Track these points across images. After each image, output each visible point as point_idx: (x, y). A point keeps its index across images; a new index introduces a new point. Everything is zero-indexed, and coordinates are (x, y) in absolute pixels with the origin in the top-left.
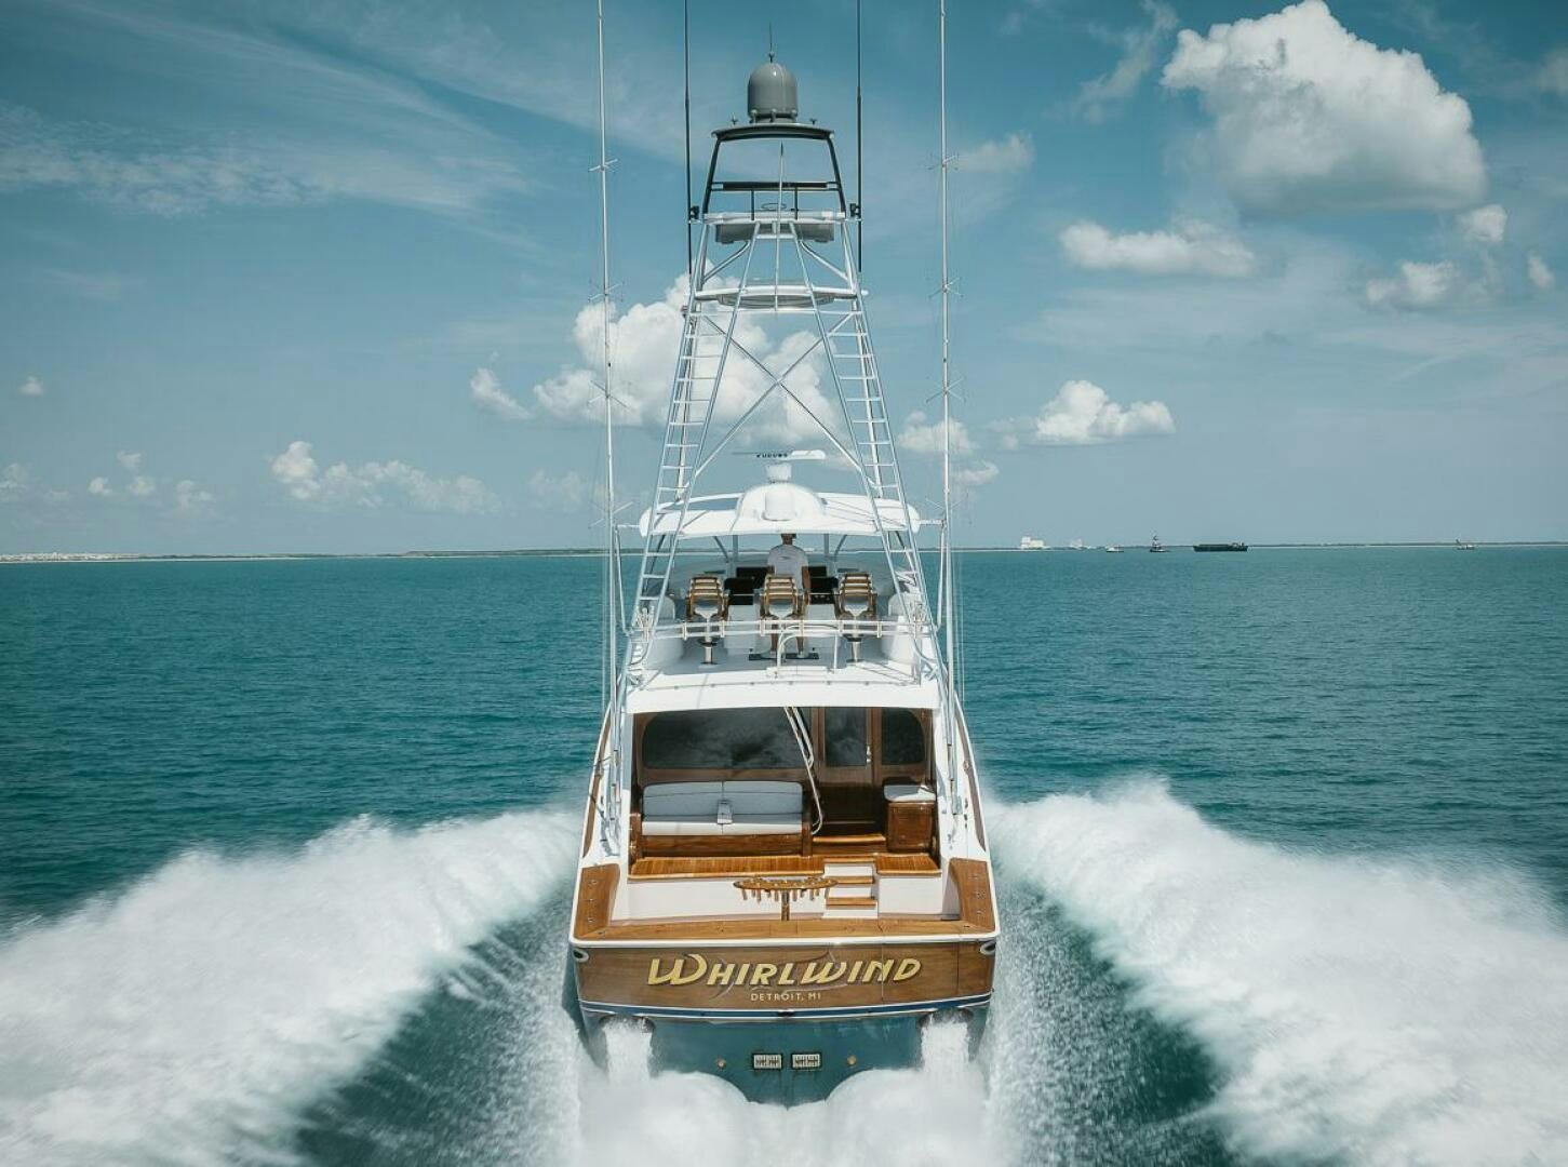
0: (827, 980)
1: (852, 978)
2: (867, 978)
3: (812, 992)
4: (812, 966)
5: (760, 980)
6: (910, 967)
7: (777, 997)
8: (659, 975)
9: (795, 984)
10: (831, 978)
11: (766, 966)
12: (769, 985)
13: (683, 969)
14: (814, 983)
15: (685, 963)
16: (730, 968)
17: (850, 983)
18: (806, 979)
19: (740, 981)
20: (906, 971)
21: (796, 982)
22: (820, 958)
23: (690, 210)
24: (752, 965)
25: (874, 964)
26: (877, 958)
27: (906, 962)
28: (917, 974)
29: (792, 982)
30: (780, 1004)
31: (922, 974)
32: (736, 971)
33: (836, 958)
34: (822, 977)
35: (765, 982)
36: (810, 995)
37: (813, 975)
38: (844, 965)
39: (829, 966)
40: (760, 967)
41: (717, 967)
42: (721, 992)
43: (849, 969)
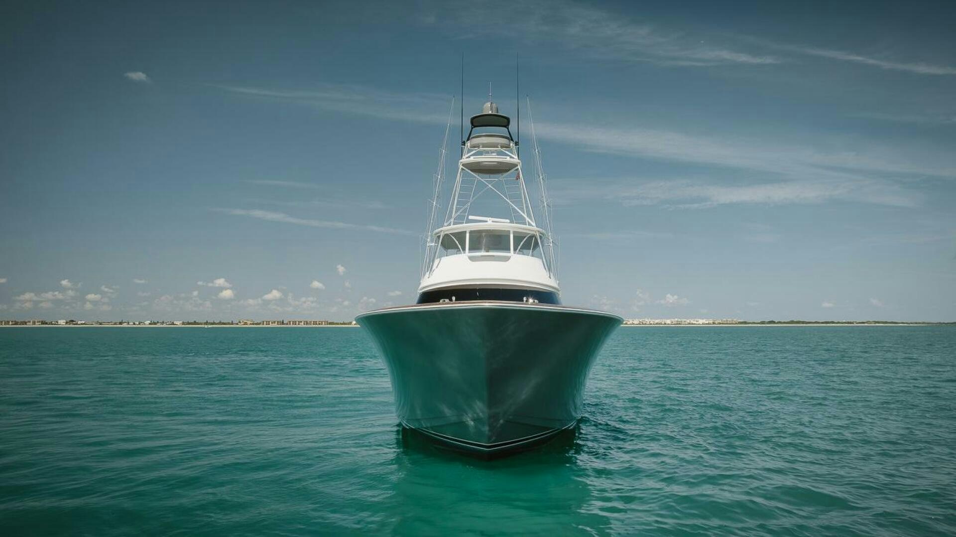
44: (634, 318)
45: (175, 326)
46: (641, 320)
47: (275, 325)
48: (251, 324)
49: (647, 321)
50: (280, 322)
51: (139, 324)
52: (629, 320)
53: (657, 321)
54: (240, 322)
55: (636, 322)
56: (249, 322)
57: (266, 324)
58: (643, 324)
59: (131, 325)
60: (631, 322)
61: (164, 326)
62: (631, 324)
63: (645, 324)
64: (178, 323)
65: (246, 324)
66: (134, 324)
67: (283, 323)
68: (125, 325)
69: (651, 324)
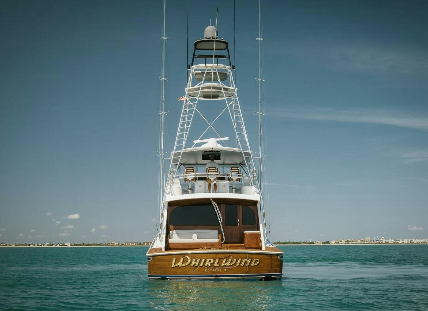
0: (230, 265)
1: (238, 264)
2: (242, 264)
3: (225, 269)
4: (225, 260)
5: (208, 264)
6: (256, 261)
7: (213, 270)
8: (175, 264)
9: (219, 266)
10: (231, 264)
11: (210, 259)
12: (211, 266)
13: (183, 261)
14: (225, 266)
15: (184, 259)
16: (198, 260)
17: (237, 266)
18: (223, 264)
19: (201, 265)
20: (255, 263)
21: (220, 265)
22: (227, 257)
23: (188, 66)
24: (205, 260)
25: (245, 260)
26: (246, 258)
27: (255, 260)
28: (258, 264)
29: (218, 265)
30: (214, 273)
31: (260, 264)
32: (200, 261)
33: (233, 257)
34: (228, 264)
35: (209, 265)
36: (224, 270)
37: (225, 263)
38: (235, 260)
39: (230, 260)
40: (208, 260)
41: (194, 260)
42: (195, 269)
43: (237, 261)
44: (403, 238)
45: (66, 246)
46: (409, 240)
47: (134, 245)
48: (117, 245)
49: (415, 241)
50: (137, 243)
51: (41, 245)
52: (400, 240)
53: (422, 241)
54: (109, 243)
55: (405, 241)
56: (116, 243)
57: (128, 245)
58: (411, 243)
59: (36, 246)
60: (401, 241)
61: (58, 246)
62: (401, 243)
63: (413, 243)
64: (68, 245)
65: (113, 244)
66: (38, 245)
67: (140, 244)
68: (32, 246)
69: (418, 243)
